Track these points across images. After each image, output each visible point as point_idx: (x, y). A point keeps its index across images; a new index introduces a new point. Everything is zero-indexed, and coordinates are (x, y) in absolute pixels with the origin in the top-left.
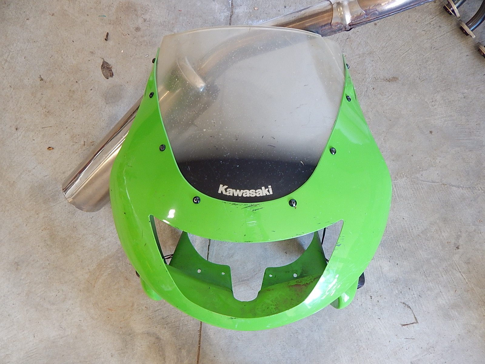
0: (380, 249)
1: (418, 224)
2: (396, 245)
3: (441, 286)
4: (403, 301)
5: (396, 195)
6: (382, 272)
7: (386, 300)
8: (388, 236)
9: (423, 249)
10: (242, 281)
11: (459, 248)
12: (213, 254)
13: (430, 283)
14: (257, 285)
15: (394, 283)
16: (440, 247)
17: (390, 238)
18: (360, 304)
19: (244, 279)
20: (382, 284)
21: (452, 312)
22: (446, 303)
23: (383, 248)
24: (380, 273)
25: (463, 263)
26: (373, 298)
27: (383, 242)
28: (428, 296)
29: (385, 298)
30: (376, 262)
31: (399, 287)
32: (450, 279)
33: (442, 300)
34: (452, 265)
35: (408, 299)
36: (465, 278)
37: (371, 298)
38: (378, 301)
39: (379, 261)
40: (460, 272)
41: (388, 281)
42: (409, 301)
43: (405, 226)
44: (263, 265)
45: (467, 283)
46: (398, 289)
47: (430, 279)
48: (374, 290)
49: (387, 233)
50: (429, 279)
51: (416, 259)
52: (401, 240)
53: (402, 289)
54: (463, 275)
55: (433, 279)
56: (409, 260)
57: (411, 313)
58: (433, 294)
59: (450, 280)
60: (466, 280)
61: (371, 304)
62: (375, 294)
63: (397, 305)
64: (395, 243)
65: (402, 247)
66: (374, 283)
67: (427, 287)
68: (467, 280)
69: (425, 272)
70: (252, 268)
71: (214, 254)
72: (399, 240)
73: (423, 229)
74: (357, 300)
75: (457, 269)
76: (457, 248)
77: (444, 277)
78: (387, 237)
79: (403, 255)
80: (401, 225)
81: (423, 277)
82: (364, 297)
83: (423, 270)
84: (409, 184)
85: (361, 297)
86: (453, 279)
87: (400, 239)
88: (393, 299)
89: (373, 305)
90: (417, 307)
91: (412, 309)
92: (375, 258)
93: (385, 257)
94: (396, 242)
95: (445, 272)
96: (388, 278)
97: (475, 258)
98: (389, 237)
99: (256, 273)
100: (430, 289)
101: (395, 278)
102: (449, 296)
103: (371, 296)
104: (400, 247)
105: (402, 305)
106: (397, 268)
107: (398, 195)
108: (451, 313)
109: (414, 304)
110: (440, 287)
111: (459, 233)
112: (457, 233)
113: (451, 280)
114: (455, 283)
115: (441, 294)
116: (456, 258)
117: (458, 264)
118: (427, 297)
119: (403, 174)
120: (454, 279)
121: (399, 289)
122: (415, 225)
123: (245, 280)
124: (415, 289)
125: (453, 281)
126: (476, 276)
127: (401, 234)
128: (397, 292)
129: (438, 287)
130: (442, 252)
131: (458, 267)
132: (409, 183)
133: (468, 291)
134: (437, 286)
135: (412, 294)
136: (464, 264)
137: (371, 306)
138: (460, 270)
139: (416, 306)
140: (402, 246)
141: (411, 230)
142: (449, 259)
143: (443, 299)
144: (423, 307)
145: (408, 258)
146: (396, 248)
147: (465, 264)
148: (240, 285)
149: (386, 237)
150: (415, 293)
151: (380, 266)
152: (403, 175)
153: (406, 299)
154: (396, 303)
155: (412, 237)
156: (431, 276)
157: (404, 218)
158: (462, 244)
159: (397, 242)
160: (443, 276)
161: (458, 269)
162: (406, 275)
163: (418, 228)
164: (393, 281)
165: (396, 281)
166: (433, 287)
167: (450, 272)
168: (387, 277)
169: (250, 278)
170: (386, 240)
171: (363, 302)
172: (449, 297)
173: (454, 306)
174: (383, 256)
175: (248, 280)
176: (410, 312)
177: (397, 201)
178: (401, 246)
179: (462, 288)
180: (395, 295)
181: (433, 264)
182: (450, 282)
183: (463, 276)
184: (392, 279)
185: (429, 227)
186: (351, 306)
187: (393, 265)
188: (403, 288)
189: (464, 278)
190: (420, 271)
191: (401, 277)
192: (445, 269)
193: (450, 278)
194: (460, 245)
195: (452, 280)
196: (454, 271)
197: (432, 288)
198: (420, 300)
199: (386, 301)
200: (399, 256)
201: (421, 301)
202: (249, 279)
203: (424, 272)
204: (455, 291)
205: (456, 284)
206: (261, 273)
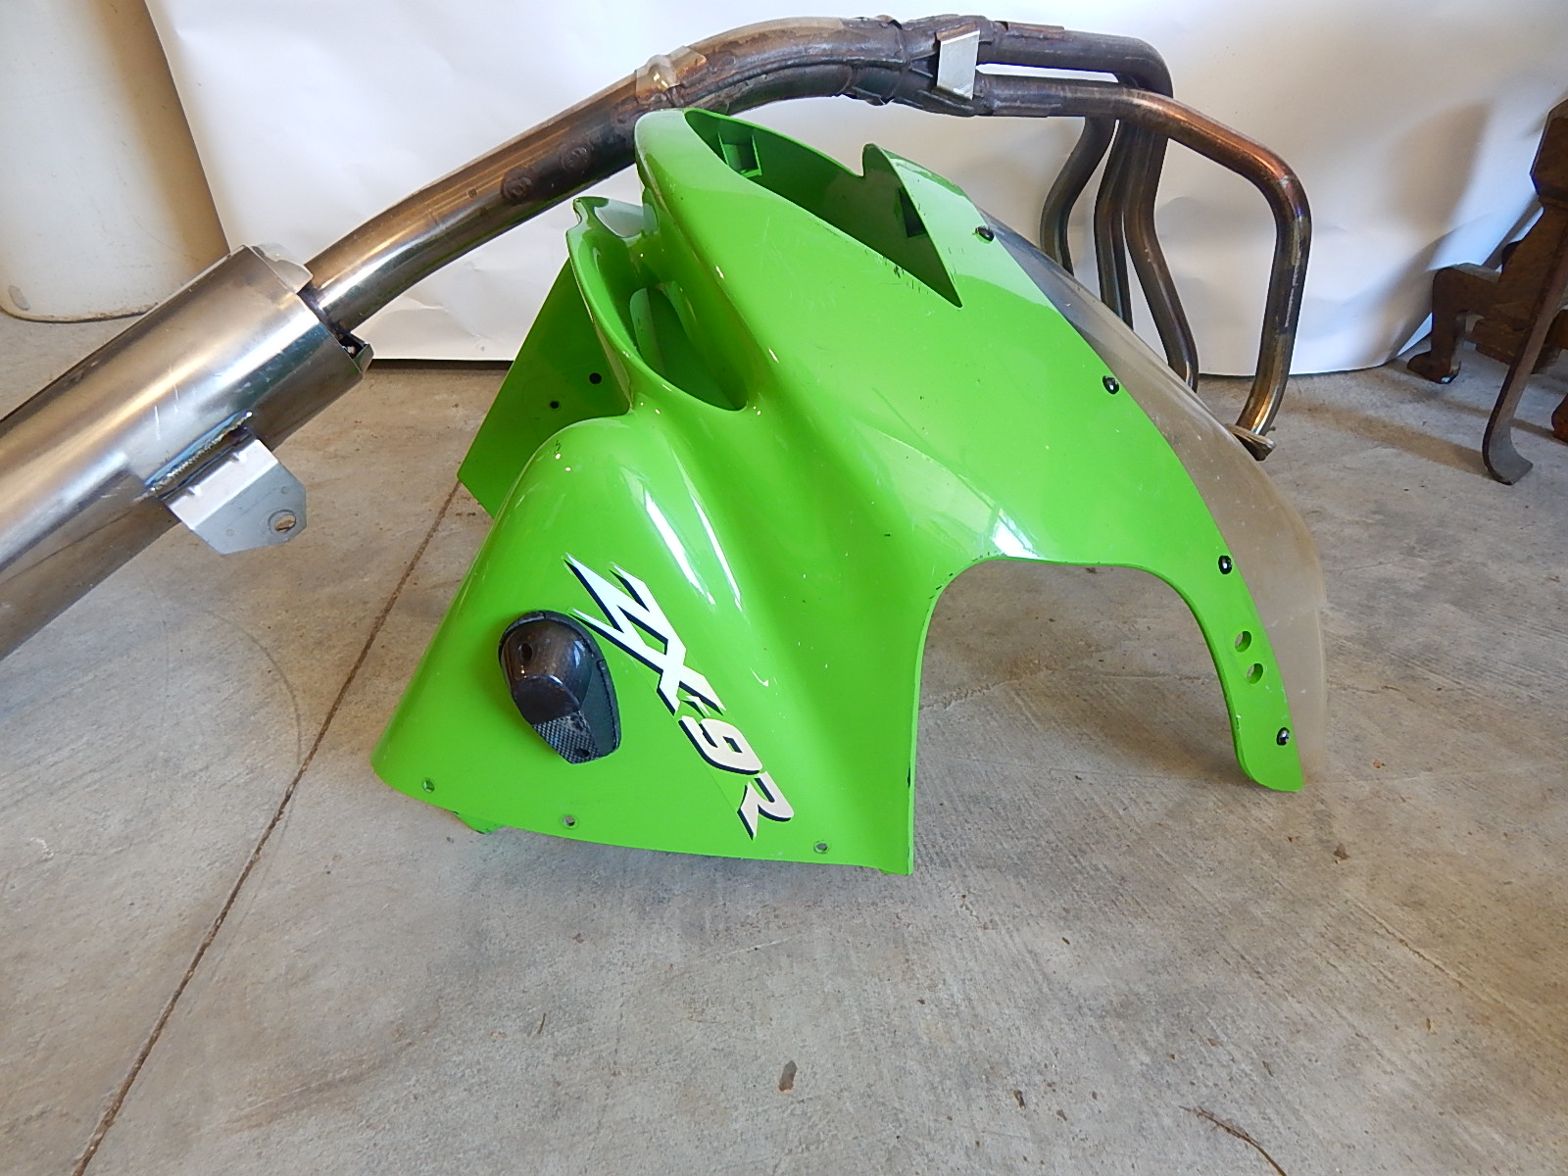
0: (1013, 885)
1: (1144, 791)
2: (1076, 865)
3: (1351, 1009)
4: (1193, 1104)
5: (1029, 715)
6: (1045, 975)
7: (1099, 1105)
8: (1033, 837)
9: (1199, 870)
10: (320, 1090)
11: (1348, 853)
12: (211, 979)
13: (1290, 998)
14: (397, 1102)
15: (1119, 1016)
16: (1266, 856)
17: (1043, 843)
18: (969, 1139)
19: (338, 1077)
20: (1061, 1030)
21: (1465, 1129)
22: (1416, 1085)
23: (1023, 881)
24: (1036, 982)
25: (1397, 908)
26: (1031, 1098)
27: (1019, 859)
28: (1306, 1062)
29: (1094, 1095)
30: (1007, 938)
31: (1146, 1035)
32: (1371, 974)
33: (1385, 1072)
34: (1352, 917)
35: (1215, 1090)
36: (1437, 963)
37: (1022, 1103)
38: (1060, 1113)
39: (1018, 930)
40: (1401, 941)
41: (1085, 1010)
42: (1220, 1098)
43: (1093, 799)
44: (453, 999)
45: (1461, 984)
46: (1144, 1043)
47: (1281, 981)
48: (1027, 1060)
49: (1027, 828)
50: (1277, 982)
51: (1181, 910)
52: (1093, 847)
53: (1163, 1041)
54: (1422, 951)
55: (1298, 981)
56: (1151, 915)
57: (1259, 1160)
58: (1329, 1051)
59: (1379, 981)
60: (1447, 971)
61: (1028, 1134)
62: (1038, 1079)
63: (1167, 1122)
64: (1071, 857)
65: (1105, 870)
66: (1017, 1028)
67: (1282, 1016)
68: (1453, 974)
69: (1247, 957)
70: (392, 1018)
71: (216, 979)
72: (1084, 847)
73: (1170, 805)
74: (950, 1118)
75: (1382, 931)
76: (1337, 853)
77: (1341, 969)
78: (1030, 840)
79: (1120, 898)
80: (1076, 799)
81: (1246, 976)
82: (983, 1102)
83: (1234, 949)
84: (1066, 685)
85: (969, 1101)
86: (1390, 976)
87: (1087, 844)
88: (1137, 1095)
89: (1041, 1141)
90: (1278, 1123)
91: (1253, 1136)
92: (999, 922)
93: (1042, 913)
94: (1075, 857)
95: (1332, 946)
96: (1082, 1001)
97: (1434, 885)
98: (1037, 839)
99: (408, 1041)
100: (1301, 1028)
101: (1116, 994)
102: (1409, 1052)
103: (1018, 1094)
104: (1098, 870)
105: (1195, 1120)
106: (1111, 952)
107: (1034, 715)
108: (1466, 1137)
109: (1253, 1112)
110: (1344, 1013)
111: (1320, 807)
112: (1312, 806)
113: (1381, 978)
114: (1405, 988)
115: (1364, 1044)
116: (1353, 888)
117: (1375, 913)
118: (1304, 1066)
119: (1036, 662)
120: (1392, 972)
121: (1152, 1044)
122: (1134, 796)
123: (342, 1080)
124: (1226, 1034)
125: (1390, 981)
126: (1484, 953)
127: (1084, 827)
128: (1147, 1060)
129: (1335, 1015)
130: (1281, 873)
131: (1381, 924)
132: (1064, 682)
133: (1488, 1018)
134: (1329, 1011)
135: (1225, 1059)
136: (1403, 910)
137: (1030, 1144)
138: (1402, 937)
139: (1269, 1119)
140: (1106, 867)
141: (1121, 812)
142: (1328, 897)
143: (1388, 1068)
144: (1308, 1118)
145: (1145, 907)
146: (1079, 876)
147: (1406, 908)
148: (303, 1108)
149: (1024, 842)
150: (1238, 1055)
151: (1030, 952)
152: (1034, 664)
153: (1204, 1091)
154: (1157, 1115)
155: (1137, 834)
156: (1278, 968)
157: (1079, 775)
158: (1351, 840)
159: (1077, 853)
160: (1334, 966)
161: (1387, 931)
162: (1165, 976)
163: (1148, 803)
164: (1108, 1007)
165: (1125, 1009)
166: (1312, 1015)
167: (1359, 946)
168: (1075, 993)
169: (373, 1068)
170: (1030, 852)
171: (979, 1127)
172: (1414, 1056)
173: (1466, 1100)
174: (1034, 912)
175: (356, 1079)
176: (1253, 1156)
177: (1037, 730)
178: (1101, 866)
179: (1451, 1008)
180: (1143, 1076)
181: (1267, 922)
182: (1381, 987)
183: (1427, 957)
184: (1103, 1000)
185: (1188, 796)
186: (919, 1159)
187: (1087, 942)
188: (1170, 1035)
189: (1436, 966)
190: (1221, 953)
191: (1141, 989)
192: (1330, 935)
193: (1372, 969)
194: (1345, 844)
195: (1386, 977)
196: (1376, 942)
197: (1311, 1020)
198: (1277, 1088)
199: (1105, 1108)
200: (1106, 905)
201: (1283, 1090)
202: (362, 1074)
203: (1243, 958)
204: (1429, 1027)
205: (1413, 995)
206: (437, 1040)
